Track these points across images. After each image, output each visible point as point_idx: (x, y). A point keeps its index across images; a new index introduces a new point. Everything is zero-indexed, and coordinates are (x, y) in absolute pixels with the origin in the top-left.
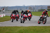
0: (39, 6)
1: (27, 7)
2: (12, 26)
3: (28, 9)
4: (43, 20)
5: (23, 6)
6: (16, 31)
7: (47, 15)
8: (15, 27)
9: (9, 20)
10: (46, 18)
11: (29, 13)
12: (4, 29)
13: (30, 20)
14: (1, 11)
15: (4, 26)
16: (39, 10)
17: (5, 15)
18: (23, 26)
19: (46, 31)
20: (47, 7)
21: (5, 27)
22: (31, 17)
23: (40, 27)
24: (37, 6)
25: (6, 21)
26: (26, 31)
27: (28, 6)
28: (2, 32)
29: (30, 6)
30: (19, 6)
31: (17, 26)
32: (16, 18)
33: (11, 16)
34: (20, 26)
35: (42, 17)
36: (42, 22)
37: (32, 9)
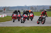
0: (41, 6)
1: (28, 7)
2: (14, 26)
3: (30, 9)
4: (42, 20)
5: (25, 6)
6: (18, 31)
7: (46, 15)
8: (16, 27)
9: (10, 20)
10: (45, 18)
11: (31, 13)
12: (5, 29)
13: (32, 20)
14: (2, 11)
15: (5, 26)
16: (41, 10)
17: (6, 15)
18: (25, 26)
19: (48, 31)
20: (49, 7)
21: (7, 27)
22: (33, 17)
23: (42, 27)
24: (39, 6)
25: (7, 21)
26: (28, 31)
27: (30, 6)
28: (3, 32)
29: (31, 6)
30: (20, 6)
31: (19, 26)
32: (17, 18)
33: (12, 16)
34: (22, 26)
35: (41, 17)
36: (41, 22)
37: (34, 9)
